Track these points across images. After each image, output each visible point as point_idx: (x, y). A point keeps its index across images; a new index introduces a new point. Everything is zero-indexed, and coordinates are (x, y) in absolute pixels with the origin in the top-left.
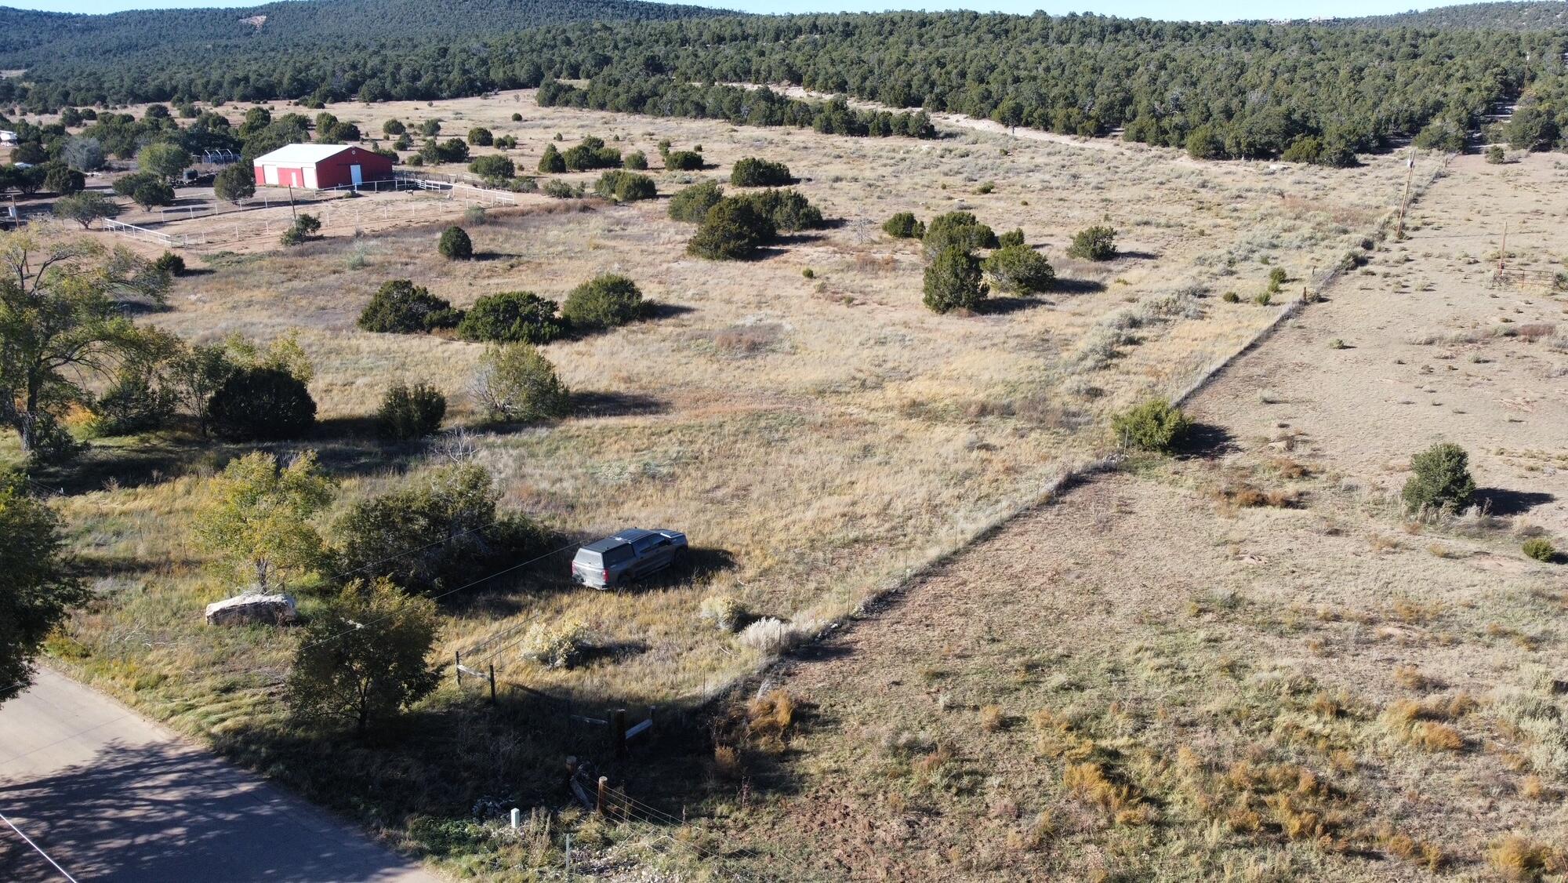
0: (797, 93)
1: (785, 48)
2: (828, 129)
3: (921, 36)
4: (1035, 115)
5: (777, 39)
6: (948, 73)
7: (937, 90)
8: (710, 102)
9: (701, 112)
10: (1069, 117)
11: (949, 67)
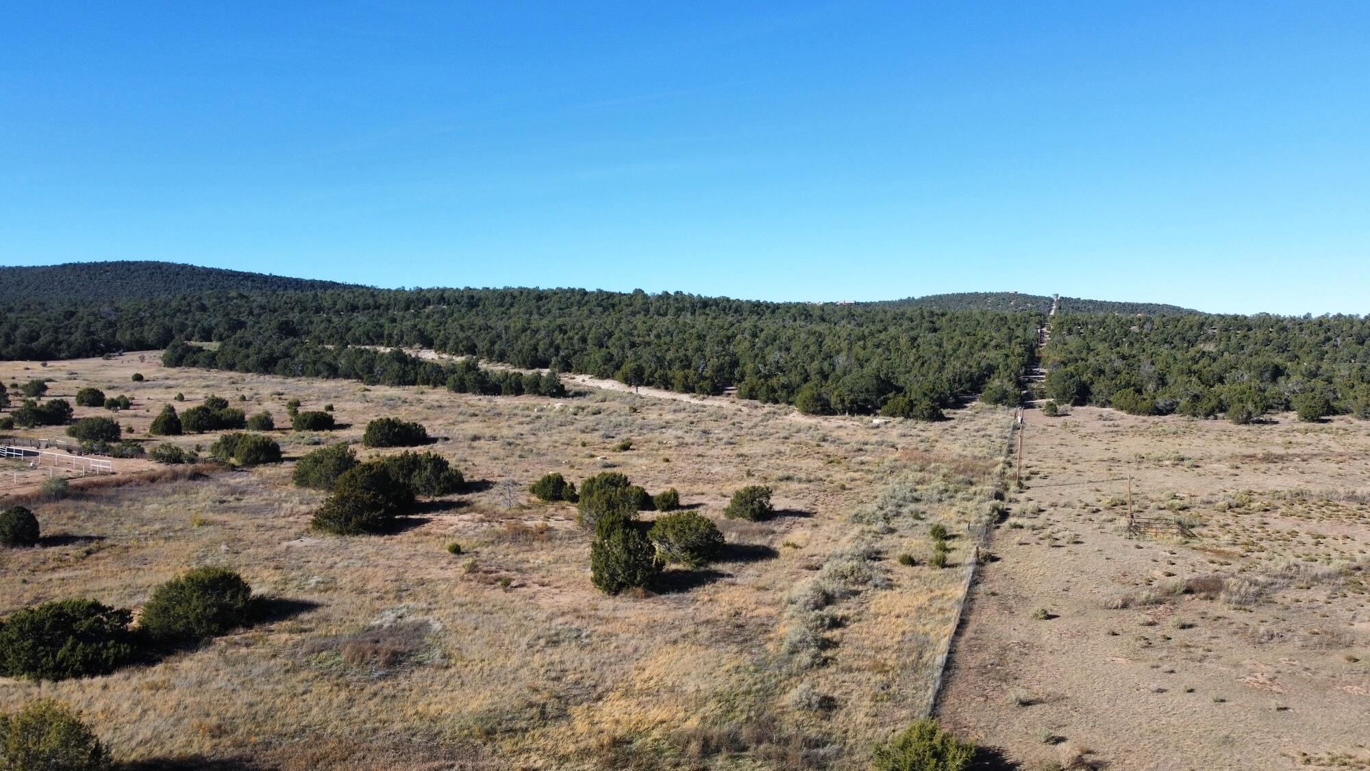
0: (429, 355)
1: (415, 316)
2: (461, 388)
3: (539, 308)
4: (656, 375)
5: (407, 308)
6: (570, 338)
7: (562, 353)
8: (342, 362)
9: (333, 372)
10: (686, 377)
11: (571, 334)
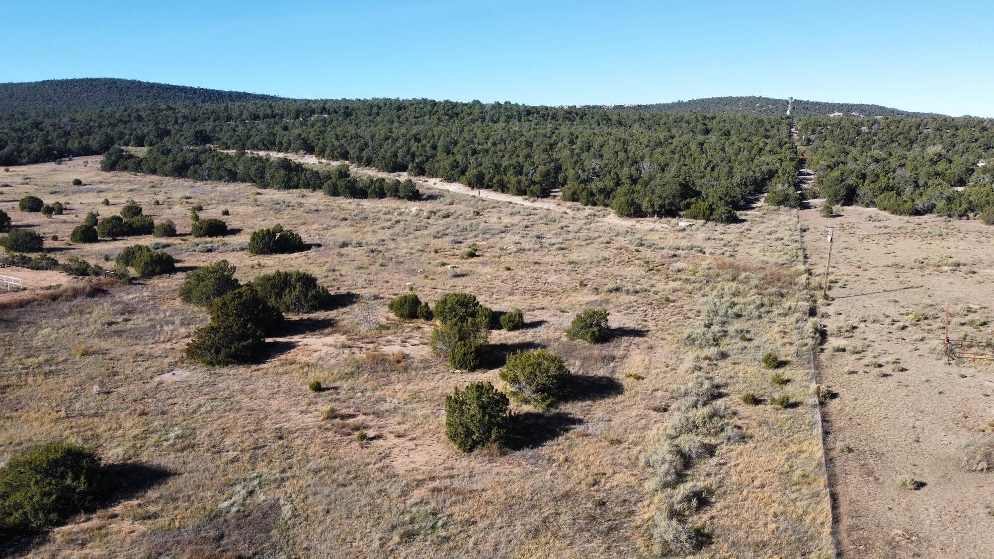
0: (310, 161)
1: (303, 124)
2: (335, 193)
3: (399, 117)
4: (494, 181)
5: (297, 117)
6: (424, 146)
7: (417, 160)
8: (240, 169)
9: (233, 177)
10: (519, 182)
11: (424, 142)
